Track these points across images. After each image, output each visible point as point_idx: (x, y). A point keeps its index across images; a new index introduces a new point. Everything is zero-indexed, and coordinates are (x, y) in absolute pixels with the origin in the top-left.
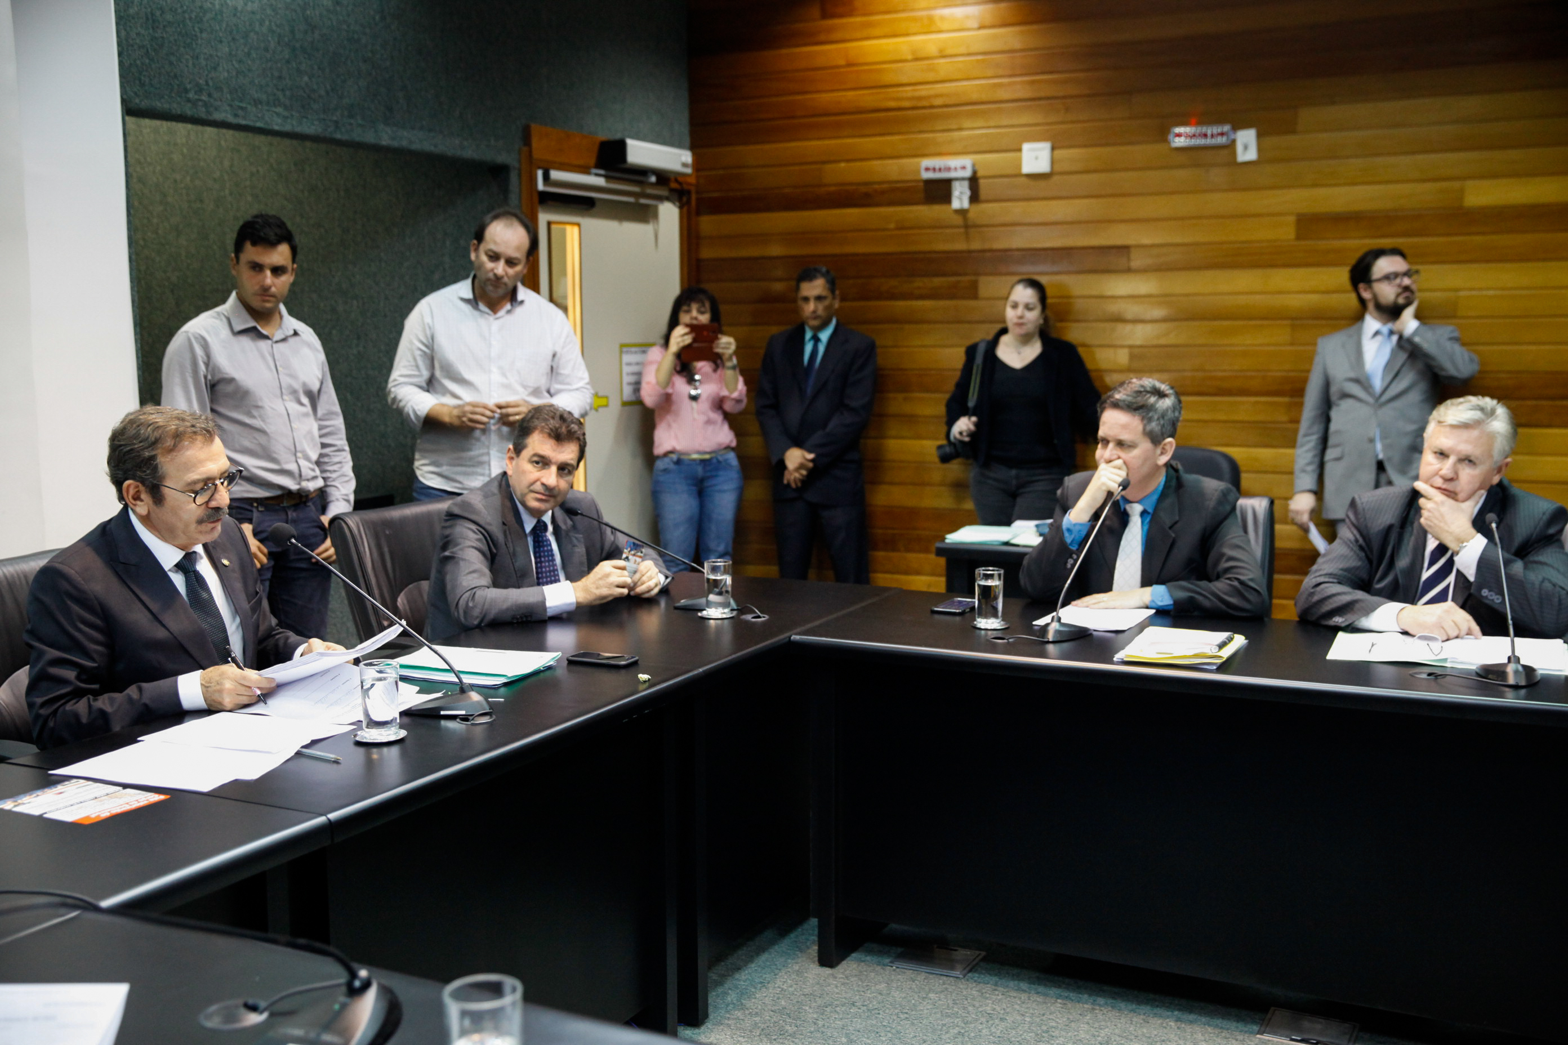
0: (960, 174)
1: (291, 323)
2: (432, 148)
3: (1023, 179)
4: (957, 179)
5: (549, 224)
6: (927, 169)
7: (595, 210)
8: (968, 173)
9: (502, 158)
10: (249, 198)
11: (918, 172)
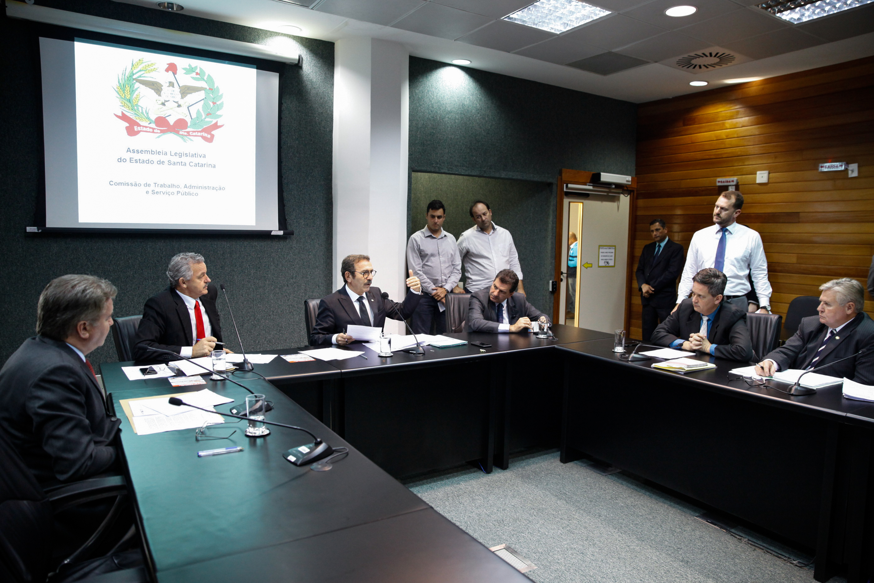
0: (732, 183)
1: (444, 233)
2: (521, 178)
3: (757, 185)
4: (730, 185)
5: (569, 203)
6: (719, 182)
7: (589, 197)
8: (734, 183)
9: (550, 180)
11: (716, 183)
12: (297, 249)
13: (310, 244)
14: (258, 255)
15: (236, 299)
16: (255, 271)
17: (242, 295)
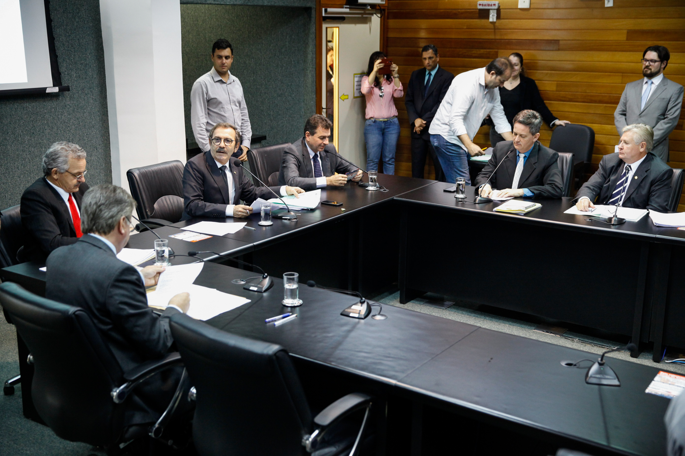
0: (493, 7)
2: (283, 4)
3: (519, 10)
4: (492, 9)
5: (327, 28)
6: (480, 5)
7: (345, 21)
8: (496, 7)
9: (309, 5)
10: (215, 20)
11: (476, 5)
12: (71, 107)
13: (84, 99)
14: (30, 118)
15: (11, 173)
16: (29, 138)
17: (18, 168)
